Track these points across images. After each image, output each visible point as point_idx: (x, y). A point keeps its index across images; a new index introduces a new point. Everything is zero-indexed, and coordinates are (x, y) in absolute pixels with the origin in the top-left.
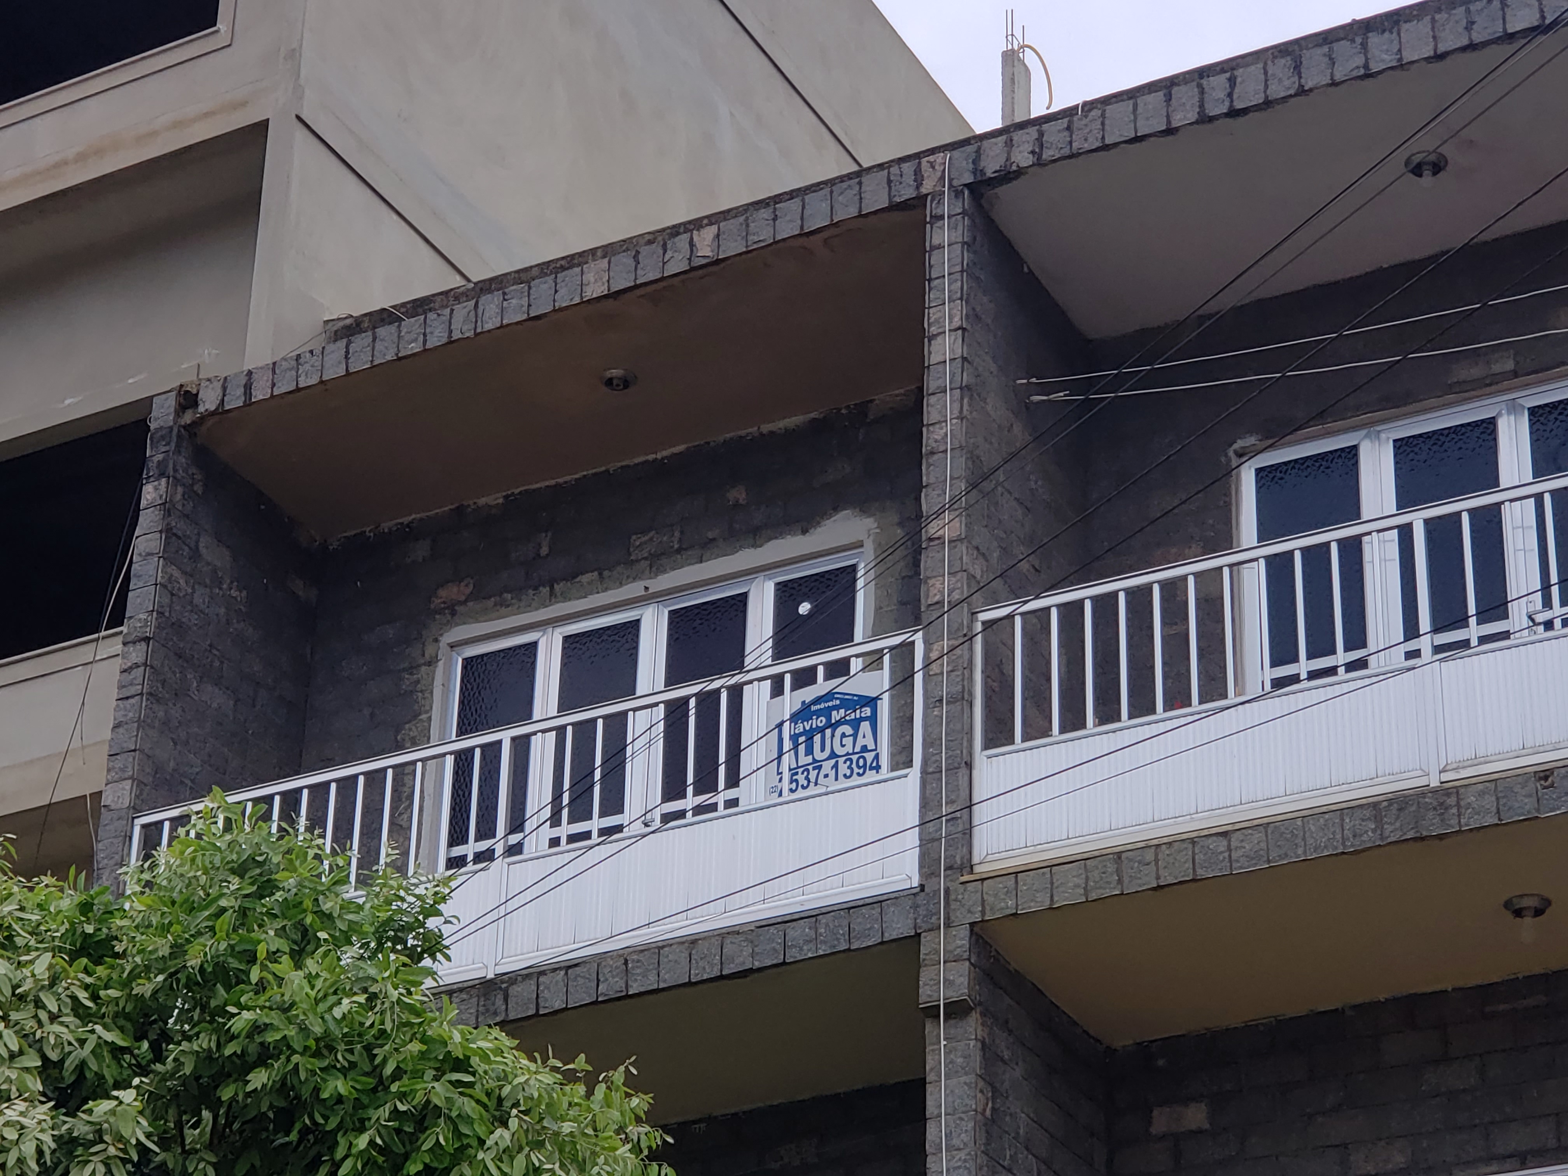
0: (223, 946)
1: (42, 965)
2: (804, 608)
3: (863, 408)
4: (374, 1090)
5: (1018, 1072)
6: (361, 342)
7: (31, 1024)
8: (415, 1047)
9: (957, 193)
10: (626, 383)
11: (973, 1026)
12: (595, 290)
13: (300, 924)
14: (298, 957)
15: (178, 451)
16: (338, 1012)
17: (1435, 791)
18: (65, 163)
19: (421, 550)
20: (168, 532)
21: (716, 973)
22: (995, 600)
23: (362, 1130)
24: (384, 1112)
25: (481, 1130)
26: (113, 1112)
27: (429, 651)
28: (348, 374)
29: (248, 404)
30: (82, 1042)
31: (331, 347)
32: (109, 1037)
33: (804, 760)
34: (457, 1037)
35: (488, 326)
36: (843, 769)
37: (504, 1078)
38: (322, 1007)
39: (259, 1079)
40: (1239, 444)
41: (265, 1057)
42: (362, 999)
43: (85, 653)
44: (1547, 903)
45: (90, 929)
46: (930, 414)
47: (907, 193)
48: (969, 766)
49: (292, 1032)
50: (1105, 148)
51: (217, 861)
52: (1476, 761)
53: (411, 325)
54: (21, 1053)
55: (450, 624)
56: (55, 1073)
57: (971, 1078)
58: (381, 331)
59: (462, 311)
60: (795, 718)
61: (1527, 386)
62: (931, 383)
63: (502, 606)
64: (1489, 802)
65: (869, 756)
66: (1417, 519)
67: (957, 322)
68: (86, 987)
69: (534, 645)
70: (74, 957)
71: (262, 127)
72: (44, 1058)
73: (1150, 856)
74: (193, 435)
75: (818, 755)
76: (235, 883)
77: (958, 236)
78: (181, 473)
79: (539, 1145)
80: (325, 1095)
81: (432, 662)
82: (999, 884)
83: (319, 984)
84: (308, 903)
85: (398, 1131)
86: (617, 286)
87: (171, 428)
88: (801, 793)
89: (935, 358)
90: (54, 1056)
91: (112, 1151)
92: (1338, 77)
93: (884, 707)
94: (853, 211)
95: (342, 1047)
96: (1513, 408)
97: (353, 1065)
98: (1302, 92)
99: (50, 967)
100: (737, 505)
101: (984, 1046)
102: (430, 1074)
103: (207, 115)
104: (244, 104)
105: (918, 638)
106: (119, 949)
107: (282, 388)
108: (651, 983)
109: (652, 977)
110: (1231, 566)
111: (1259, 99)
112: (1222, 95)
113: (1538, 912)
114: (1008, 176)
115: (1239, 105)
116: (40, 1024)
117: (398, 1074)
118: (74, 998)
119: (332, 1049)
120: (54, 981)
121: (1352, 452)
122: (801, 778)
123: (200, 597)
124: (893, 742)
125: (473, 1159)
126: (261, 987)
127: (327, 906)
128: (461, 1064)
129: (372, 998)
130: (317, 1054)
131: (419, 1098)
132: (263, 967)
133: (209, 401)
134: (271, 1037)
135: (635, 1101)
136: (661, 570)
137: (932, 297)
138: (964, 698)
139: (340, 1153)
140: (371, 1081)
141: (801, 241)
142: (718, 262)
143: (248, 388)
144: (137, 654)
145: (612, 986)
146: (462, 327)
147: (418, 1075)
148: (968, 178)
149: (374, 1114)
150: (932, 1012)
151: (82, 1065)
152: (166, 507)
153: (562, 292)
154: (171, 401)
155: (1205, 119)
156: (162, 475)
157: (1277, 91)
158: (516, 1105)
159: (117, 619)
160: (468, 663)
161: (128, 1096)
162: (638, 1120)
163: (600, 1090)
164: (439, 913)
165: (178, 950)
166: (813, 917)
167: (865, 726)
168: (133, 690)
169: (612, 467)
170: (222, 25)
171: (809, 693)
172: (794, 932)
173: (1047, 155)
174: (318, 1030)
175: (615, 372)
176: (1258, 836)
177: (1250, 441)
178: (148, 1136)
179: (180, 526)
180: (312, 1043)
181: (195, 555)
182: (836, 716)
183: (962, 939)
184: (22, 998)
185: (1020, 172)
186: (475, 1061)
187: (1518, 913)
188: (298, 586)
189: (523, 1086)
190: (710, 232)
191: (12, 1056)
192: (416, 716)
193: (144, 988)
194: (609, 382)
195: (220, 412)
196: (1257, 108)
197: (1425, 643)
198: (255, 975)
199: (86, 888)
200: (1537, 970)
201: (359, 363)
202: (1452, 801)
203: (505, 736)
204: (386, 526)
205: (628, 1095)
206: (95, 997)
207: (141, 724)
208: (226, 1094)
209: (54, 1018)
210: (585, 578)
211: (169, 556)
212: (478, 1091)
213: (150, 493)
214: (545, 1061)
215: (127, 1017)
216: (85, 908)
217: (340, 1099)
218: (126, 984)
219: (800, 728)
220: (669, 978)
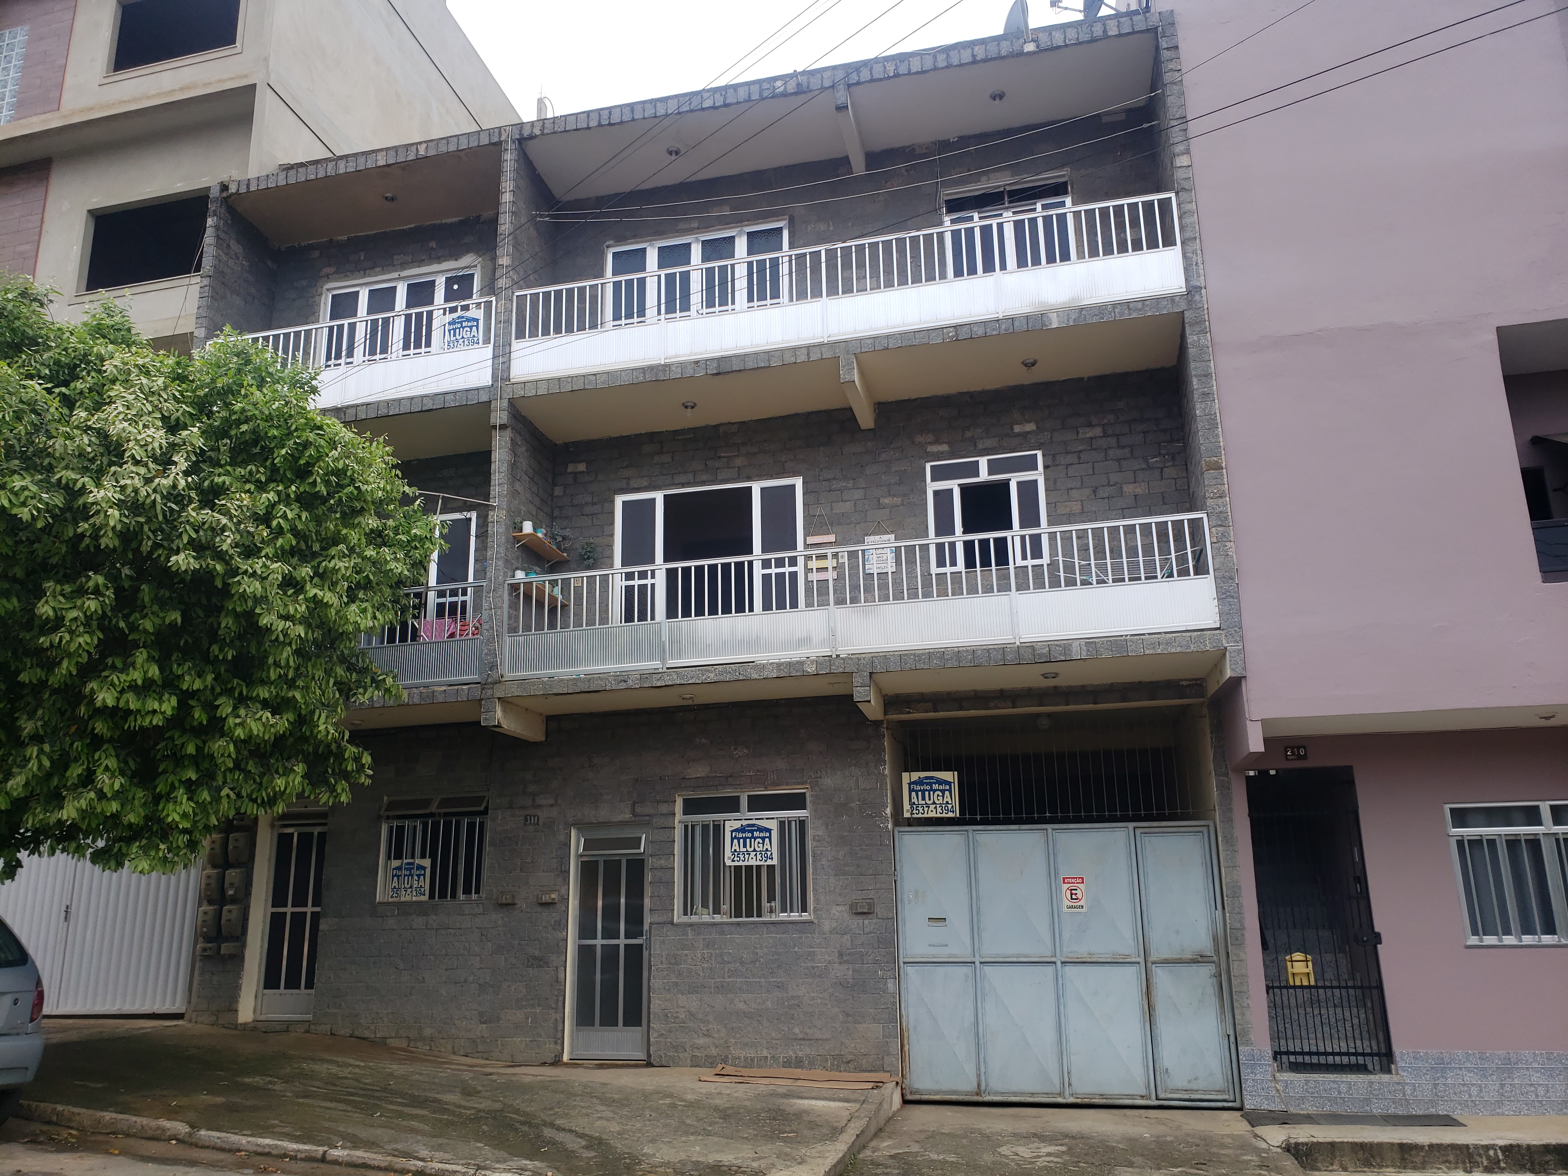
0: (231, 381)
1: (161, 381)
2: (456, 287)
3: (479, 217)
4: (288, 434)
5: (523, 449)
6: (292, 173)
7: (156, 402)
8: (303, 421)
9: (513, 141)
10: (393, 199)
11: (508, 433)
12: (381, 163)
13: (260, 376)
14: (260, 387)
15: (221, 207)
16: (274, 407)
17: (663, 365)
18: (175, 91)
19: (316, 254)
20: (218, 237)
21: (420, 409)
22: (521, 288)
23: (283, 448)
24: (292, 442)
25: (327, 451)
26: (189, 435)
27: (319, 290)
28: (287, 184)
29: (248, 192)
30: (178, 411)
31: (280, 174)
32: (188, 409)
33: (453, 338)
34: (319, 419)
35: (341, 172)
36: (466, 342)
37: (337, 434)
38: (268, 405)
39: (244, 428)
40: (607, 243)
41: (246, 421)
42: (283, 402)
43: (186, 281)
44: (695, 405)
45: (180, 371)
46: (501, 220)
47: (495, 139)
48: (510, 345)
49: (257, 412)
50: (566, 131)
51: (229, 351)
52: (676, 356)
53: (311, 168)
54: (153, 412)
55: (327, 282)
56: (167, 420)
57: (507, 450)
58: (300, 170)
59: (331, 165)
60: (450, 323)
61: (702, 233)
62: (502, 210)
63: (346, 277)
64: (679, 370)
65: (476, 339)
66: (663, 273)
67: (511, 188)
68: (179, 391)
69: (358, 292)
70: (174, 380)
71: (254, 86)
72: (163, 415)
73: (570, 380)
74: (226, 202)
75: (458, 337)
76: (235, 359)
77: (513, 157)
78: (222, 215)
79: (348, 457)
80: (269, 435)
81: (321, 295)
82: (519, 386)
83: (267, 397)
84: (263, 368)
85: (296, 449)
86: (389, 162)
87: (217, 198)
88: (451, 350)
89: (503, 201)
90: (166, 414)
91: (189, 448)
92: (646, 116)
93: (481, 323)
94: (476, 144)
95: (276, 419)
96: (697, 240)
97: (280, 426)
98: (633, 120)
99: (164, 383)
100: (432, 248)
101: (512, 440)
102: (308, 430)
103: (232, 79)
104: (246, 76)
105: (494, 299)
106: (191, 378)
107: (262, 187)
108: (397, 412)
109: (397, 410)
110: (602, 284)
111: (619, 120)
112: (607, 118)
113: (692, 407)
114: (532, 137)
115: (612, 122)
116: (161, 403)
117: (297, 429)
118: (173, 394)
119: (272, 420)
120: (165, 388)
121: (644, 250)
122: (451, 345)
123: (231, 263)
124: (484, 335)
125: (324, 461)
126: (246, 396)
127: (271, 370)
128: (320, 428)
129: (287, 403)
130: (266, 421)
131: (304, 438)
132: (246, 390)
133: (233, 189)
134: (249, 414)
135: (387, 449)
136: (404, 269)
137: (503, 178)
138: (508, 322)
139: (275, 456)
140: (287, 432)
141: (458, 153)
142: (427, 157)
143: (248, 186)
144: (206, 281)
145: (383, 412)
146: (331, 170)
147: (304, 430)
148: (518, 137)
149: (288, 443)
150: (495, 427)
151: (178, 419)
152: (217, 228)
153: (369, 162)
154: (218, 188)
155: (600, 125)
156: (215, 215)
157: (625, 118)
158: (341, 443)
159: (198, 269)
160: (333, 296)
161: (195, 430)
162: (388, 455)
163: (375, 444)
164: (316, 379)
165: (213, 381)
166: (455, 393)
167: (474, 328)
168: (205, 295)
169: (388, 230)
170: (238, 44)
171: (455, 315)
172: (448, 397)
173: (546, 131)
174: (267, 412)
175: (388, 195)
176: (605, 376)
177: (611, 242)
178: (204, 445)
179: (222, 235)
180: (264, 417)
181: (228, 246)
182: (464, 324)
183: (505, 404)
184: (153, 393)
185: (536, 136)
186: (325, 427)
187: (686, 407)
188: (269, 263)
189: (343, 437)
190: (424, 146)
191: (150, 413)
192: (314, 313)
193: (201, 393)
194: (386, 198)
195: (237, 193)
196: (618, 123)
197: (662, 317)
198: (243, 392)
199: (179, 357)
200: (692, 426)
201: (292, 181)
202: (667, 369)
203: (346, 322)
204: (302, 244)
205: (385, 447)
206: (182, 395)
207: (208, 307)
208: (233, 432)
209: (166, 401)
210: (377, 269)
211: (218, 246)
212: (326, 437)
213: (210, 221)
214: (351, 428)
215: (195, 403)
216: (178, 363)
217: (275, 437)
218: (194, 391)
219: (452, 327)
220: (403, 411)
